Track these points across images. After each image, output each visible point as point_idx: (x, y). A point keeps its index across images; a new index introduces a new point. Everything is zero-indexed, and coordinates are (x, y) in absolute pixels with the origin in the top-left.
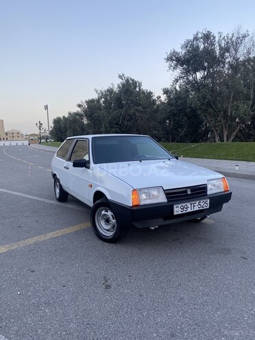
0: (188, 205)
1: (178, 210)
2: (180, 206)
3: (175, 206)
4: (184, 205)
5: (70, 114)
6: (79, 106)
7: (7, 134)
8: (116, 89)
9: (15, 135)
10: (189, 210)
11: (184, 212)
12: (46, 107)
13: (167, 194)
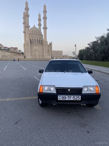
0: (67, 96)
1: (60, 98)
2: (61, 96)
3: (58, 96)
4: (64, 96)
5: (86, 48)
6: (89, 44)
7: (63, 56)
8: (106, 36)
9: (66, 57)
10: (67, 99)
11: (64, 100)
12: (75, 46)
13: (57, 90)
